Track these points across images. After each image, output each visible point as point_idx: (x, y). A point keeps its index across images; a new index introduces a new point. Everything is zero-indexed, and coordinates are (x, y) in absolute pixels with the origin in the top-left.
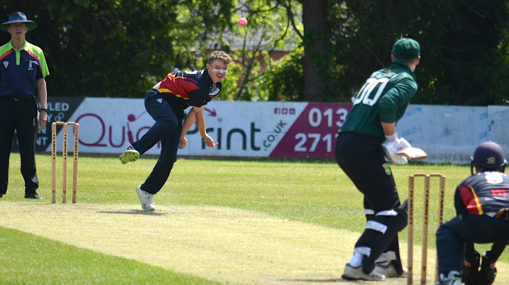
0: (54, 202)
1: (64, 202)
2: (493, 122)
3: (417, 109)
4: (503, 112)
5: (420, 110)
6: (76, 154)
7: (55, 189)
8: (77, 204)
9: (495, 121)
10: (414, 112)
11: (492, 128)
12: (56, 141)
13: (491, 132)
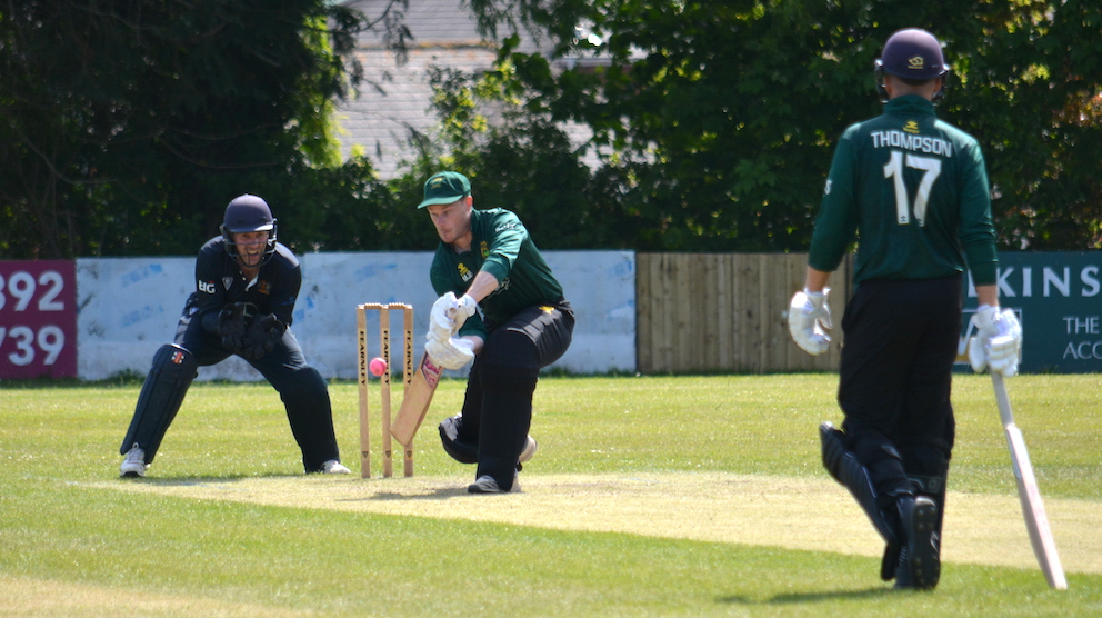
0: (366, 475)
1: (387, 475)
2: (316, 289)
3: (152, 267)
4: (338, 267)
5: (158, 268)
6: (409, 371)
7: (367, 447)
8: (415, 477)
9: (321, 287)
10: (146, 274)
11: (315, 301)
12: (365, 344)
13: (311, 311)
